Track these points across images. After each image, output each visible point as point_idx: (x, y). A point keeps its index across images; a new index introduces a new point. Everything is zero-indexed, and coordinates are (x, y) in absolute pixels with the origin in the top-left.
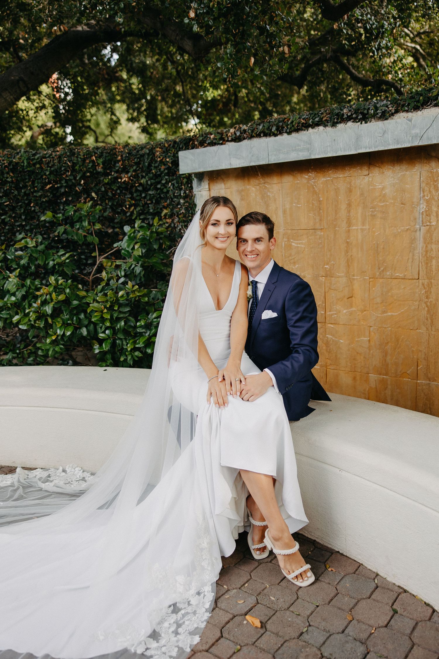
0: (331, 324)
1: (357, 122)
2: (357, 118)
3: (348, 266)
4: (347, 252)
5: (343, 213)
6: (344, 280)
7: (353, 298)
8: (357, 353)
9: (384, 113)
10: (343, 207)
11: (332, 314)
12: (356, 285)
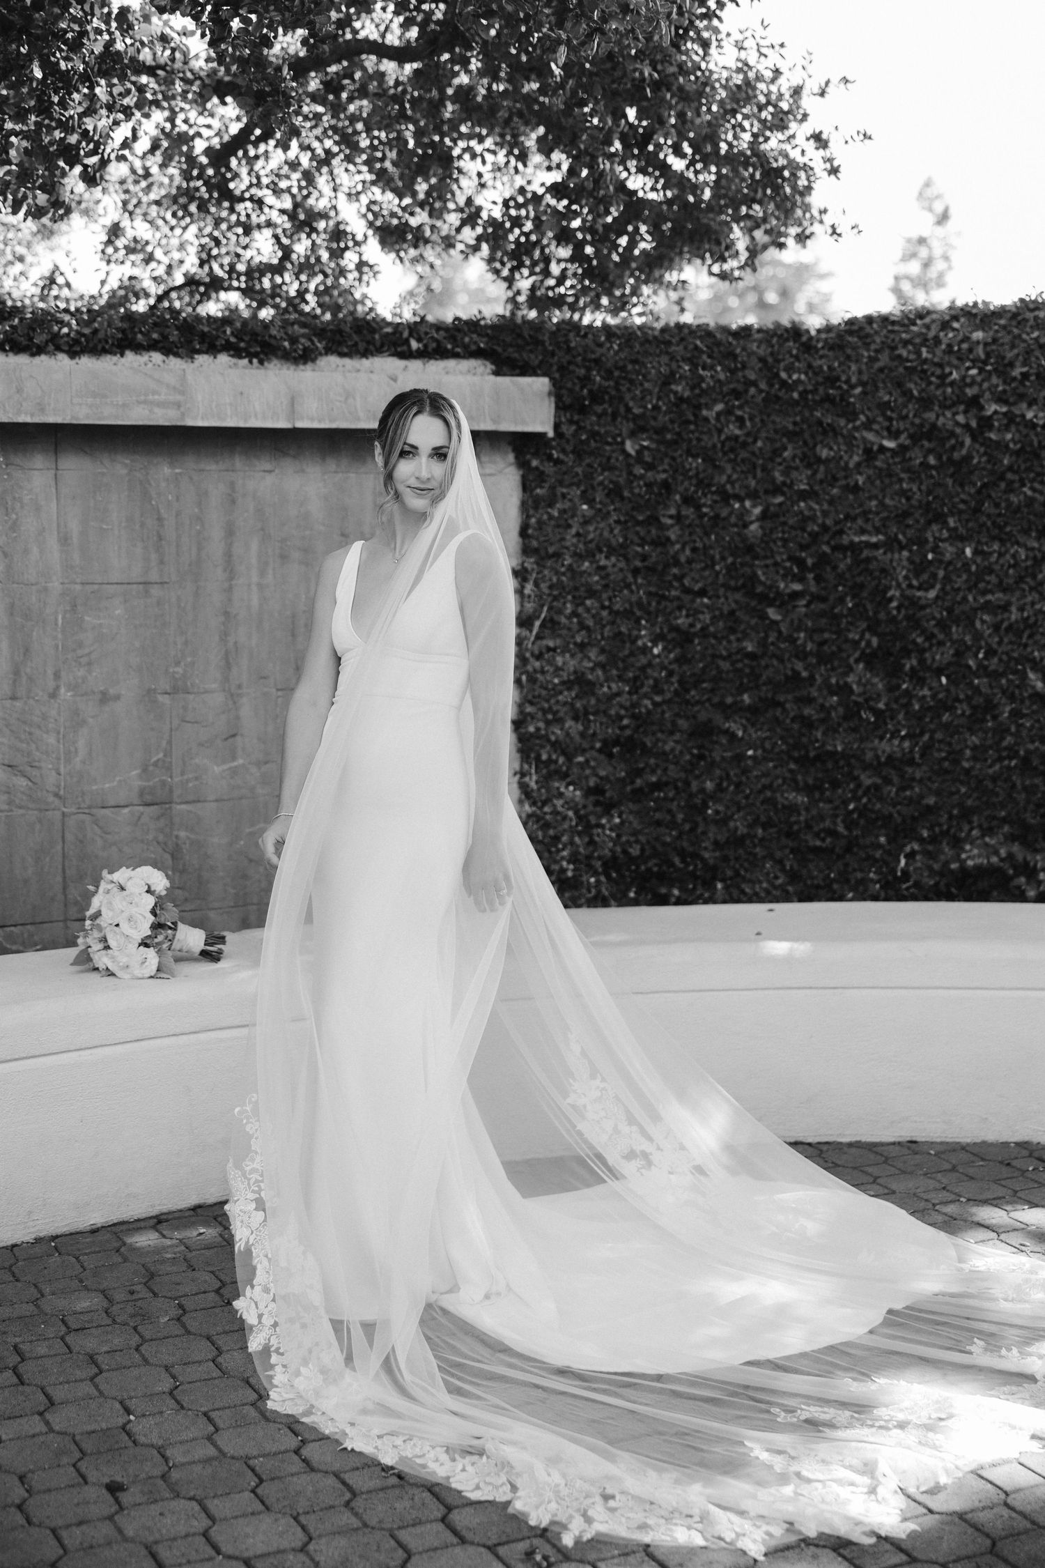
0: (187, 802)
1: (240, 357)
2: (245, 350)
3: (228, 666)
4: (224, 635)
5: (216, 548)
6: (218, 699)
7: (238, 738)
8: (251, 861)
9: (305, 349)
10: (216, 533)
11: (188, 781)
12: (246, 711)
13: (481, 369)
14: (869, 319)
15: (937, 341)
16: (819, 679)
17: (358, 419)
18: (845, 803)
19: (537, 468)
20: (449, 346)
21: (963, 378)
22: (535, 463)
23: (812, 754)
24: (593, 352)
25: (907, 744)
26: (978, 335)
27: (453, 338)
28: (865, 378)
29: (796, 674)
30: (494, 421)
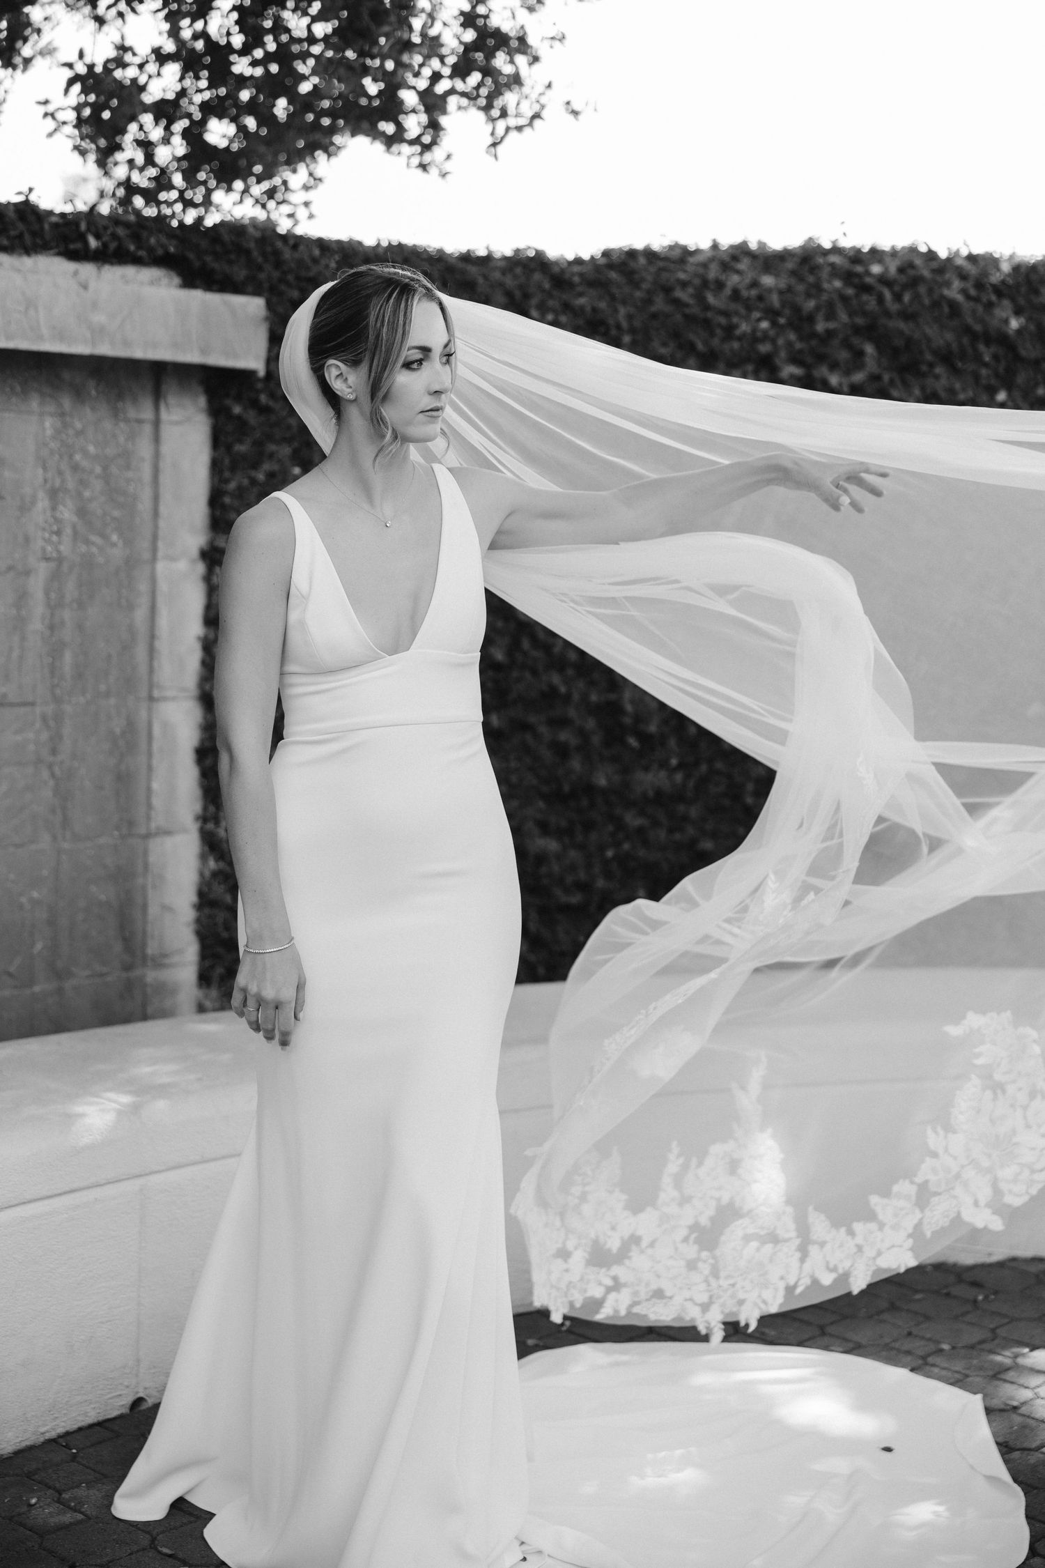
13: (165, 281)
14: (632, 254)
15: (720, 285)
16: (576, 697)
17: (40, 338)
18: (602, 849)
19: (239, 418)
20: (132, 248)
21: (754, 330)
22: (237, 410)
23: (566, 788)
24: (308, 268)
25: (679, 777)
26: (768, 280)
27: (136, 237)
28: (637, 323)
29: (553, 690)
30: (203, 352)
